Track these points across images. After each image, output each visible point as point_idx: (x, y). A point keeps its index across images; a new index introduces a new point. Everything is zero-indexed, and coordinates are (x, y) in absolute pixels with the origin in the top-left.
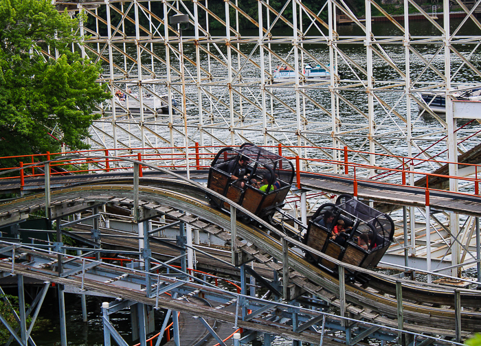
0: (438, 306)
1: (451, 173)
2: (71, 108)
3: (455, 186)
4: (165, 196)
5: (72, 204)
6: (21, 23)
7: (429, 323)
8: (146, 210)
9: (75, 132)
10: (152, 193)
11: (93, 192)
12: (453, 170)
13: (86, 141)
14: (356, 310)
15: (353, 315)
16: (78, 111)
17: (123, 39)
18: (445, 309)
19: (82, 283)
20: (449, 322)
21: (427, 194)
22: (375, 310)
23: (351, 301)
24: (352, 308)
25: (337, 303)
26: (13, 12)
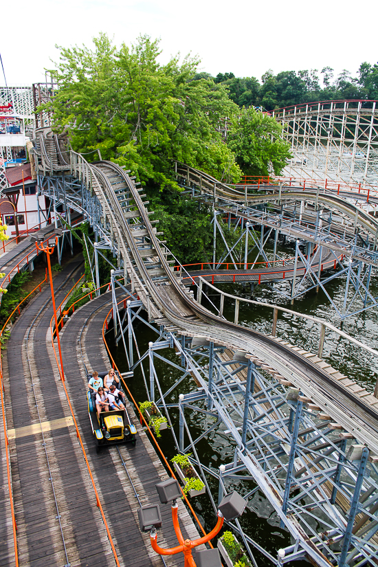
2: (278, 160)
4: (328, 201)
5: (289, 200)
6: (263, 126)
8: (320, 206)
9: (279, 169)
10: (322, 200)
11: (297, 196)
13: (281, 173)
16: (280, 162)
17: (298, 135)
19: (289, 232)
26: (261, 121)
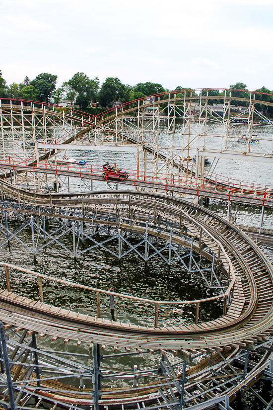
0: (43, 198)
1: (37, 162)
3: (38, 166)
7: (43, 203)
12: (38, 162)
14: (23, 201)
15: (22, 203)
18: (46, 199)
20: (48, 202)
21: (34, 168)
22: (28, 201)
23: (22, 198)
24: (22, 201)
25: (17, 199)
